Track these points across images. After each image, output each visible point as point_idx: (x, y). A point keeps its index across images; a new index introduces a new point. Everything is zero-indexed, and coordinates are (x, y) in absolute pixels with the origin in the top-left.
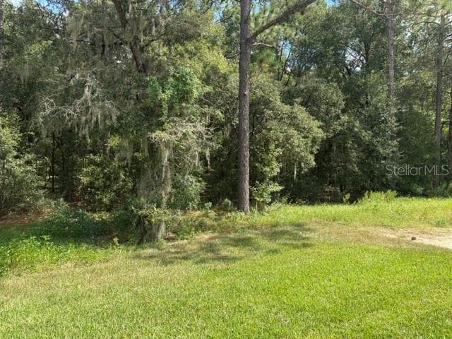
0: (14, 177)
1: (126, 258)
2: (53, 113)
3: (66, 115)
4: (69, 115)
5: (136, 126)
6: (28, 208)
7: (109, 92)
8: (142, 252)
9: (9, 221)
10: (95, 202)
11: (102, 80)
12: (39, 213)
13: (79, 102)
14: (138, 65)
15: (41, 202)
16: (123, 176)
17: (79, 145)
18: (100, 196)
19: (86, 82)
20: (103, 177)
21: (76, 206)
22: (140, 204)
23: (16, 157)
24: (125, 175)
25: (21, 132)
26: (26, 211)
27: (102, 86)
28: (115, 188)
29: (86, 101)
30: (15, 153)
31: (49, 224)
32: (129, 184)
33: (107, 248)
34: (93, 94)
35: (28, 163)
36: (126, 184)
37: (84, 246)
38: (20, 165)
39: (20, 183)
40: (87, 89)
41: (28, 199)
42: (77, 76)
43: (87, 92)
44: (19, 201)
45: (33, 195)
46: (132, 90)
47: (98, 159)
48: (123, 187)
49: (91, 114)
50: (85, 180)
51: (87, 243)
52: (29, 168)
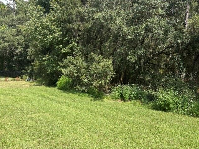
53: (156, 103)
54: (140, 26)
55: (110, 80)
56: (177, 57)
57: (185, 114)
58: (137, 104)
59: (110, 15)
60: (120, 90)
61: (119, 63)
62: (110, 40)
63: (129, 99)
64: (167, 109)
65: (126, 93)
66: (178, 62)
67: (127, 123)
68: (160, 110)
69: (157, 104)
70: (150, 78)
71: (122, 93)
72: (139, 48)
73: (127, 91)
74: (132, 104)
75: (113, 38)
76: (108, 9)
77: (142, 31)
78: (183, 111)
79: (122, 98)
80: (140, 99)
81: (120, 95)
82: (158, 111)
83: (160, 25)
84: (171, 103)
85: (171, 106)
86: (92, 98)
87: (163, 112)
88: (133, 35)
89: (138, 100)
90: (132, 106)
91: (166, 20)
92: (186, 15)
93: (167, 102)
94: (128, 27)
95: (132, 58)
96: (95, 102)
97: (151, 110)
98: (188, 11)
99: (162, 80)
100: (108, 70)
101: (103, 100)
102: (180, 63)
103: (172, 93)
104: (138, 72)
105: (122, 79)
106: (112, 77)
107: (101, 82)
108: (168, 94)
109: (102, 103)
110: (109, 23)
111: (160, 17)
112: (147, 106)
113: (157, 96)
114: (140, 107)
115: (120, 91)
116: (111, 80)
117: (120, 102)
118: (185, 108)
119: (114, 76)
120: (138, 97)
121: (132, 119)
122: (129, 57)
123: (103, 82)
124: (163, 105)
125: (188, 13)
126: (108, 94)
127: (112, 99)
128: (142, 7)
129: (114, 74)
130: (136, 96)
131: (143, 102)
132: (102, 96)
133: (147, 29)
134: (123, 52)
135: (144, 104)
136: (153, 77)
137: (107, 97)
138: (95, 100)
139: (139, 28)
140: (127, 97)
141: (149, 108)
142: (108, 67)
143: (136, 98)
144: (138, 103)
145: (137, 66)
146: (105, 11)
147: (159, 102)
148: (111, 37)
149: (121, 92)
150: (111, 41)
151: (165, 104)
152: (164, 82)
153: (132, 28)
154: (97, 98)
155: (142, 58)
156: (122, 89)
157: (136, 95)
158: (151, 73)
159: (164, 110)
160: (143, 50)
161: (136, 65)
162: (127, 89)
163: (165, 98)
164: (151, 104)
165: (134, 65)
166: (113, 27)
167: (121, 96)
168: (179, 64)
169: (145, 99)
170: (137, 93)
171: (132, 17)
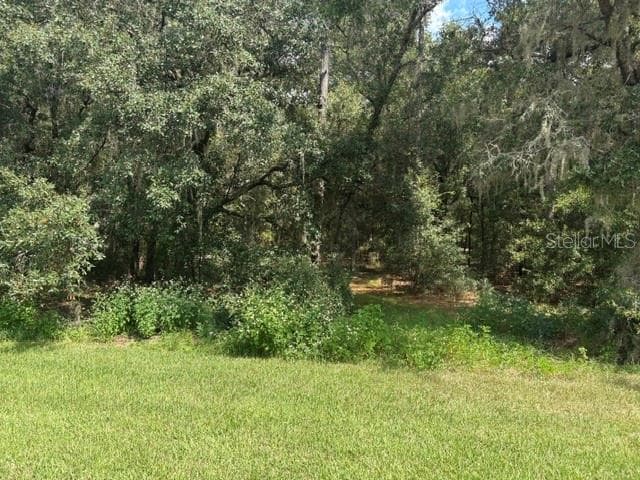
0: (432, 247)
1: (602, 381)
2: (495, 163)
3: (512, 164)
4: (517, 163)
5: (623, 173)
6: (445, 288)
7: (578, 124)
8: (629, 377)
9: (426, 301)
10: (531, 288)
11: (566, 107)
12: (458, 296)
13: (532, 143)
14: (624, 74)
15: (461, 281)
16: (577, 254)
17: (509, 207)
18: (539, 282)
19: (543, 113)
20: (545, 254)
21: (504, 292)
22: (626, 298)
23: (434, 223)
24: (581, 252)
25: (440, 192)
26: (442, 291)
27: (567, 115)
28: (564, 270)
29: (543, 140)
30: (433, 218)
31: (481, 311)
32: (588, 266)
33: (567, 360)
34: (553, 130)
35: (447, 230)
36: (583, 266)
37: (532, 350)
38: (438, 234)
39: (437, 256)
40: (545, 124)
41: (446, 276)
42: (532, 107)
43: (545, 129)
44: (436, 276)
45: (452, 271)
46: (617, 116)
47: (538, 226)
48: (577, 270)
49: (550, 160)
50: (518, 256)
51: (536, 347)
52: (448, 237)
53: (239, 334)
54: (184, 92)
55: (86, 269)
56: (299, 196)
57: (311, 357)
58: (182, 344)
59: (75, 41)
60: (127, 304)
61: (120, 212)
62: (82, 128)
63: (157, 331)
64: (267, 349)
65: (146, 313)
66: (302, 212)
67: (135, 414)
68: (250, 355)
69: (240, 337)
70: (227, 260)
71: (130, 313)
72: (186, 164)
73: (147, 304)
74: (164, 346)
75: (96, 123)
76: (68, 19)
77: (192, 110)
78: (308, 350)
79: (132, 328)
80: (193, 327)
81: (125, 319)
82: (241, 359)
83: (246, 98)
84: (276, 331)
85: (279, 339)
86: (10, 344)
87: (257, 360)
88: (161, 120)
89: (184, 330)
90: (164, 352)
91: (261, 87)
92: (321, 79)
93: (267, 329)
94: (147, 91)
95: (162, 197)
96: (19, 357)
97: (221, 358)
98: (326, 68)
99: (262, 264)
100: (71, 234)
101: (57, 344)
102: (306, 213)
103: (279, 299)
104: (190, 242)
105: (141, 264)
106: (91, 260)
107: (42, 279)
108: (270, 305)
109: (51, 356)
110: (75, 70)
111: (246, 74)
112: (212, 347)
113: (238, 313)
114: (189, 352)
115: (123, 306)
116: (89, 269)
117: (125, 344)
118: (314, 341)
119: (100, 257)
120: (187, 321)
121: (153, 397)
122: (151, 192)
123: (52, 278)
124: (256, 338)
125: (327, 76)
126: (78, 322)
127: (94, 336)
128: (188, 33)
129: (99, 250)
130: (181, 319)
131: (200, 335)
132: (54, 330)
133: (206, 107)
134: (131, 174)
135: (202, 341)
136: (235, 255)
137: (72, 333)
138: (19, 349)
139: (183, 100)
140: (147, 324)
141: (216, 352)
142: (74, 225)
143: (179, 324)
144: (185, 341)
145: (183, 221)
146: (59, 23)
147: (246, 329)
148: (89, 119)
149: (127, 310)
150: (86, 131)
151: (262, 335)
152: (267, 268)
153: (159, 97)
154: (33, 338)
155: (200, 197)
156: (132, 299)
157: (178, 316)
158: (230, 244)
159: (261, 353)
160: (197, 171)
161: (179, 218)
162: (150, 300)
163: (262, 317)
164: (224, 338)
165: (174, 219)
166: (88, 85)
167: (128, 324)
168: (304, 217)
169: (205, 327)
170: (182, 307)
171: (157, 60)
